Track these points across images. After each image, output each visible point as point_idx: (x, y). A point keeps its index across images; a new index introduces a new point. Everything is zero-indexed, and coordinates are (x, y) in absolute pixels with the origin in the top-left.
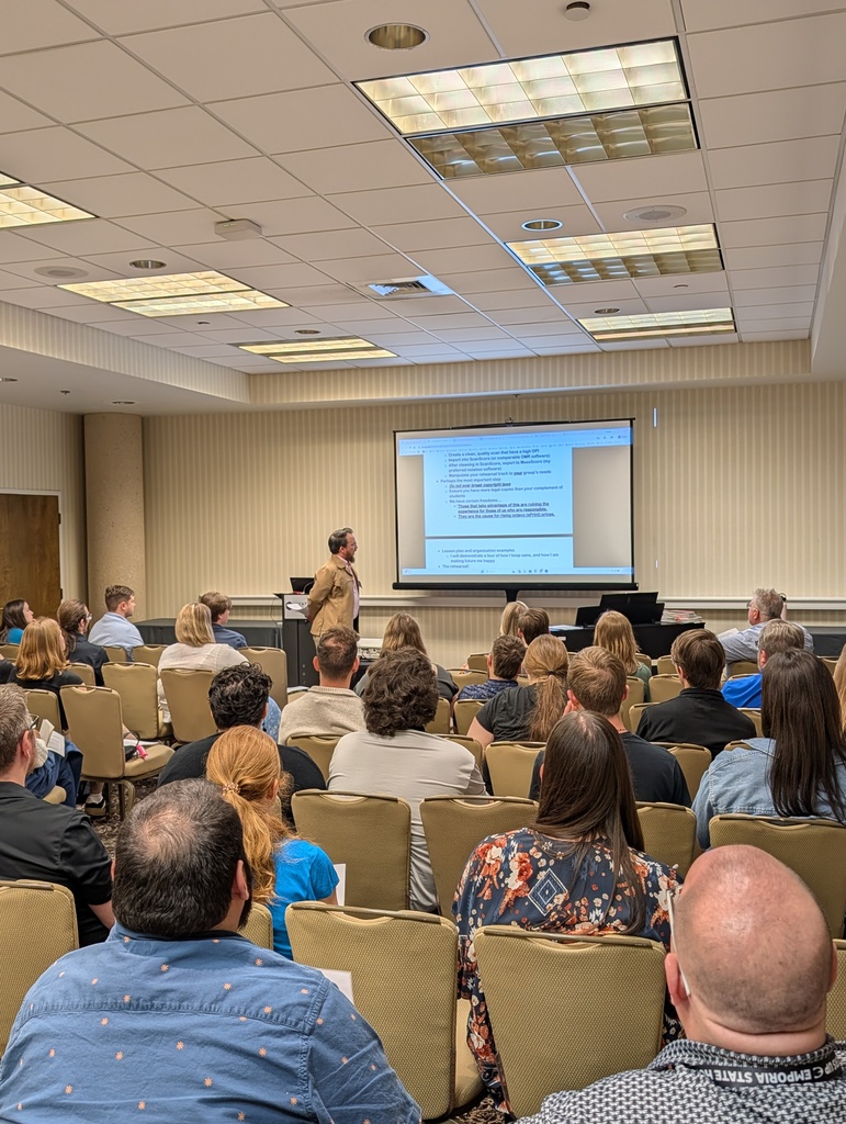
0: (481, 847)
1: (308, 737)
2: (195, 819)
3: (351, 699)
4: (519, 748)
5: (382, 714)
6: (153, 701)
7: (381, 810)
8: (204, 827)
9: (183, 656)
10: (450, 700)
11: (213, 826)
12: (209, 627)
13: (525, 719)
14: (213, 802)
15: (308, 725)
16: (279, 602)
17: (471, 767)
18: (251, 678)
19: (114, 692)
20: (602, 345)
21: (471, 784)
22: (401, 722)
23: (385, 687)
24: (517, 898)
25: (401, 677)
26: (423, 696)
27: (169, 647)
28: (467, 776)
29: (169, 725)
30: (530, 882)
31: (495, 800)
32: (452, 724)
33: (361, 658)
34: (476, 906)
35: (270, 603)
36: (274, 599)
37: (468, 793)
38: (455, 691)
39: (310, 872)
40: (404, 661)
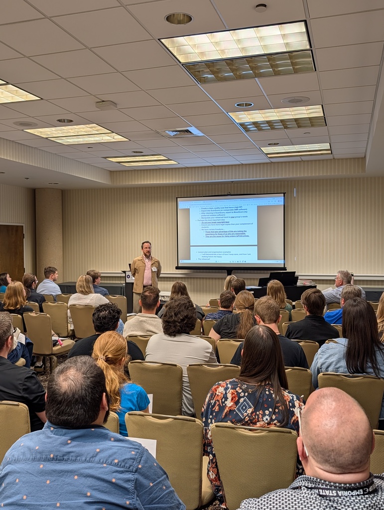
0: (214, 387)
1: (136, 336)
2: (83, 374)
3: (156, 319)
4: (232, 342)
5: (171, 326)
6: (66, 319)
7: (169, 370)
8: (88, 377)
9: (80, 299)
10: (201, 320)
11: (92, 377)
12: (91, 286)
13: (235, 329)
14: (92, 366)
15: (136, 331)
16: (124, 275)
17: (210, 351)
18: (112, 310)
19: (48, 315)
20: (271, 159)
21: (210, 358)
22: (179, 330)
23: (173, 314)
24: (230, 410)
25: (181, 310)
26: (190, 319)
27: (73, 295)
28: (209, 355)
29: (73, 331)
30: (237, 403)
31: (221, 366)
32: (202, 331)
33: (161, 300)
34: (212, 414)
35: (119, 275)
36: (121, 273)
37: (209, 362)
38: (203, 316)
39: (137, 398)
40: (182, 302)
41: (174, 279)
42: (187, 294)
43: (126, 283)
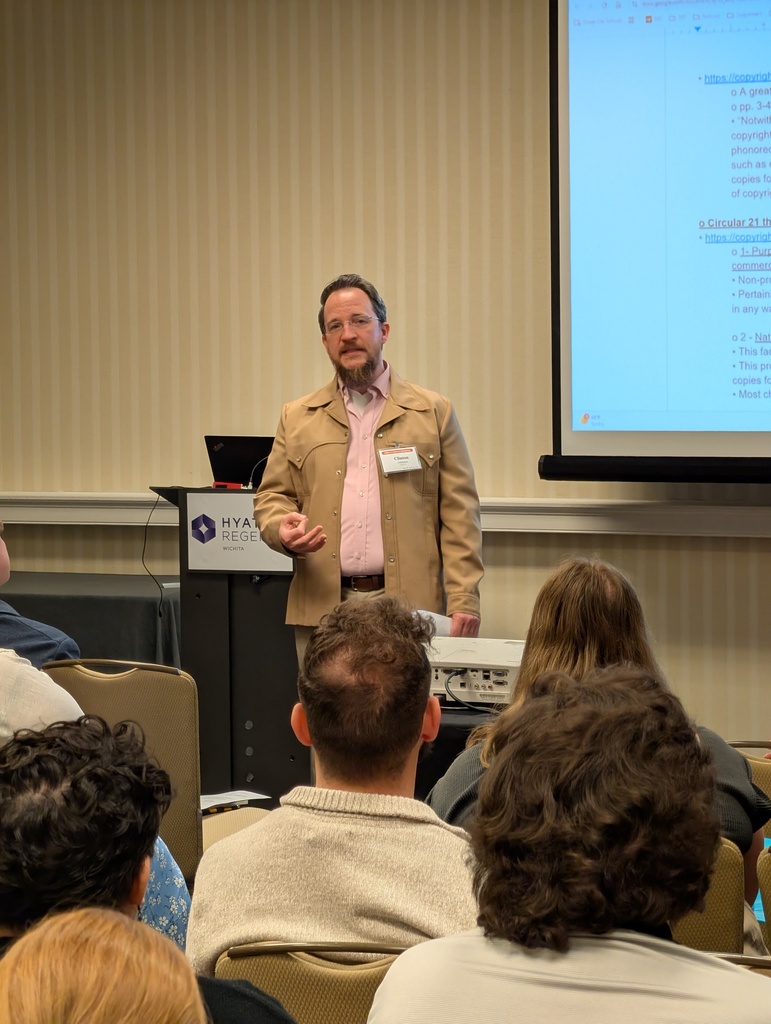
3: (420, 830)
5: (529, 878)
16: (169, 517)
18: (93, 777)
23: (546, 791)
25: (600, 761)
35: (138, 518)
36: (155, 505)
40: (610, 710)
41: (553, 552)
42: (641, 657)
43: (189, 576)
